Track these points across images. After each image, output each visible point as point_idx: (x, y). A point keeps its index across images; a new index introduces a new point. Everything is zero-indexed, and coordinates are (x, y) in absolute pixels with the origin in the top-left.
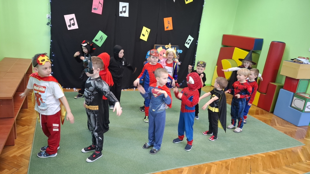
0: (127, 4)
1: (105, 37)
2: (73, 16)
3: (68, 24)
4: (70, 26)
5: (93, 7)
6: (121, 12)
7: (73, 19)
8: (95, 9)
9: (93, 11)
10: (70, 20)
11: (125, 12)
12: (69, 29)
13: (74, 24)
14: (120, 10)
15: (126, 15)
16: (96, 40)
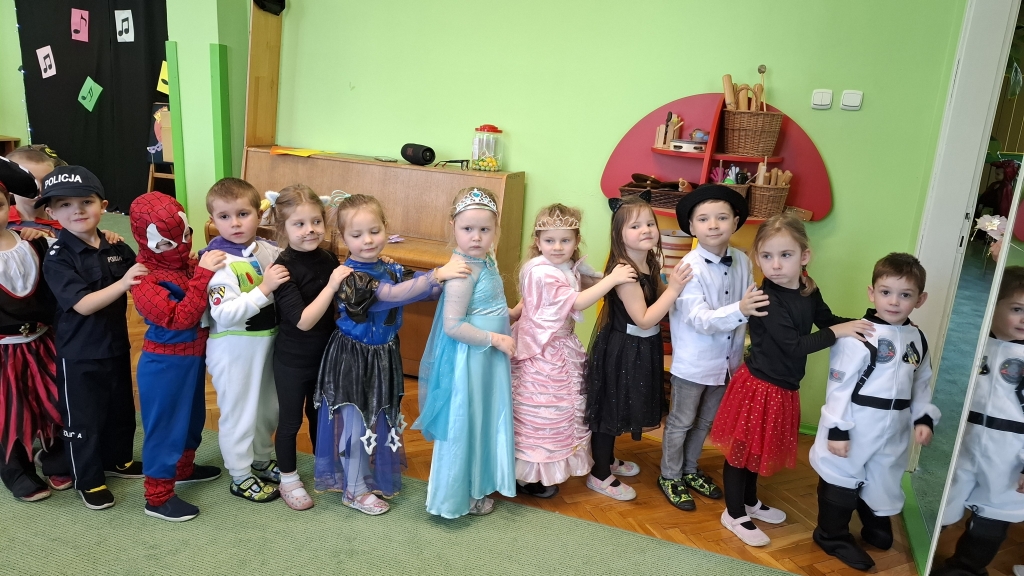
0: (128, 14)
1: (98, 89)
2: (47, 50)
3: (43, 67)
4: (46, 70)
5: (72, 30)
6: (121, 33)
7: (48, 56)
8: (77, 32)
9: (75, 37)
10: (45, 58)
11: (127, 31)
12: (45, 76)
13: (50, 67)
14: (119, 28)
15: (129, 37)
16: (84, 98)
